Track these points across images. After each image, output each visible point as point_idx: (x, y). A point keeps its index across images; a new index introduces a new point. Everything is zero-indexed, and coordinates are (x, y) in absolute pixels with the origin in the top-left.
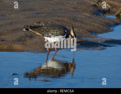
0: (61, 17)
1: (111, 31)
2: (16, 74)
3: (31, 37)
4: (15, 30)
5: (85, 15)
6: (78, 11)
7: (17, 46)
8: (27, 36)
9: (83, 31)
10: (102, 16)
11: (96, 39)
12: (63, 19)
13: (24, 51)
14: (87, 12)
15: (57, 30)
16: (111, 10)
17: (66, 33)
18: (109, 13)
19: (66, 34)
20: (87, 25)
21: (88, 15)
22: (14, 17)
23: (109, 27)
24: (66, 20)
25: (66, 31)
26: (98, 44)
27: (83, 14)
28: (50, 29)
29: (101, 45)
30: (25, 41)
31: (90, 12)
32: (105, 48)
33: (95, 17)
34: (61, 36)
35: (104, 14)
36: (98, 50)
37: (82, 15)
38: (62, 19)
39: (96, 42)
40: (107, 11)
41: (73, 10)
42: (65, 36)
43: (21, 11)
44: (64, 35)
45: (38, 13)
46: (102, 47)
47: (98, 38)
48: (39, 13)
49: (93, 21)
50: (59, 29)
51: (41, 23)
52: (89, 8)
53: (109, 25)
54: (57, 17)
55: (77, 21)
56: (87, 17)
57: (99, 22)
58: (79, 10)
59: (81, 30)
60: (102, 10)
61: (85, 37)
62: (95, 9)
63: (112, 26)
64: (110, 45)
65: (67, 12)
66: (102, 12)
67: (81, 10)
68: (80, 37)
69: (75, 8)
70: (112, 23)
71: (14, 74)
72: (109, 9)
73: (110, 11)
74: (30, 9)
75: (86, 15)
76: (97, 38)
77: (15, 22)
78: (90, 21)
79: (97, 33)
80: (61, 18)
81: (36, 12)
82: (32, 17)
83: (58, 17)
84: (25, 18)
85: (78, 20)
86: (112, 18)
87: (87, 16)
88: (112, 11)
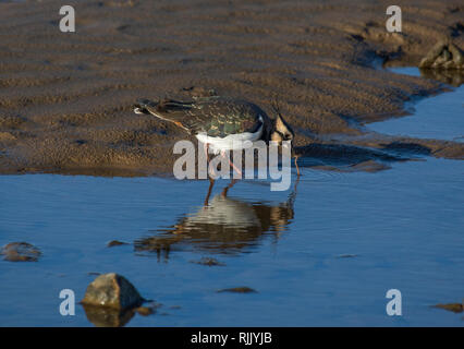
0: (257, 71)
1: (406, 114)
2: (121, 243)
3: (164, 133)
4: (116, 110)
5: (328, 67)
6: (306, 53)
7: (123, 160)
8: (155, 129)
9: (322, 114)
10: (379, 68)
11: (360, 137)
12: (263, 79)
13: (145, 175)
14: (334, 57)
15: (235, 114)
16: (406, 50)
17: (260, 124)
18: (400, 60)
19: (261, 128)
20: (333, 96)
21: (337, 67)
22: (115, 72)
23: (399, 101)
24: (269, 81)
25: (261, 118)
26: (366, 152)
27: (323, 64)
28: (215, 112)
29: (376, 155)
30: (149, 144)
31: (344, 56)
32: (387, 164)
33: (356, 71)
34: (247, 135)
35: (384, 63)
36: (365, 170)
37: (319, 65)
38: (259, 78)
39: (360, 147)
40: (393, 54)
41: (292, 50)
42: (258, 133)
43: (134, 52)
44: (256, 131)
45: (185, 61)
46: (379, 162)
47: (365, 136)
48: (191, 60)
49: (351, 83)
50: (242, 111)
51: (196, 89)
52: (340, 45)
53: (398, 96)
54: (243, 73)
55: (303, 83)
56: (334, 73)
57: (371, 88)
58: (309, 50)
59: (317, 112)
60: (378, 52)
61: (328, 132)
62: (360, 49)
63: (409, 99)
64: (402, 157)
65: (276, 57)
66: (380, 56)
67: (316, 52)
68: (311, 132)
69: (298, 46)
70: (409, 91)
71: (114, 243)
72: (400, 48)
73: (404, 54)
74: (164, 49)
75: (331, 65)
76: (363, 134)
77: (117, 87)
78: (342, 85)
79: (362, 119)
80: (257, 74)
81: (181, 58)
82: (168, 72)
83: (248, 72)
84: (146, 76)
85: (306, 80)
86: (410, 77)
87: (335, 69)
88: (410, 53)
